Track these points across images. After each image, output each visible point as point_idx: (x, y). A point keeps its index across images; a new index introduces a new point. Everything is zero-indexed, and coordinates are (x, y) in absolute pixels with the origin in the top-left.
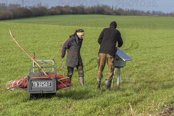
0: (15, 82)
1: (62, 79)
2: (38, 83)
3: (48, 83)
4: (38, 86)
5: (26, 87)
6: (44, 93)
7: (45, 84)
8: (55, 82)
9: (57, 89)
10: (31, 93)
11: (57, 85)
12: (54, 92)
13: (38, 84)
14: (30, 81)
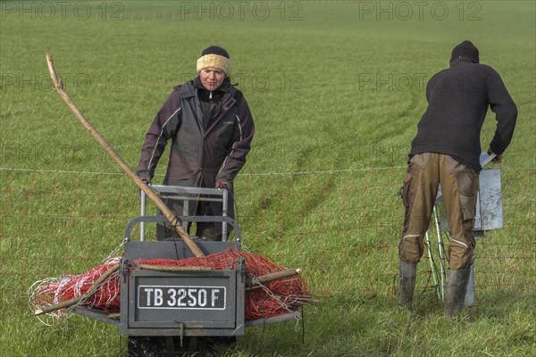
0: (65, 281)
1: (270, 276)
2: (165, 290)
3: (209, 291)
4: (165, 304)
5: (115, 308)
6: (189, 333)
7: (195, 294)
8: (241, 286)
9: (249, 318)
10: (134, 333)
11: (247, 304)
12: (233, 333)
13: (167, 297)
14: (132, 282)
